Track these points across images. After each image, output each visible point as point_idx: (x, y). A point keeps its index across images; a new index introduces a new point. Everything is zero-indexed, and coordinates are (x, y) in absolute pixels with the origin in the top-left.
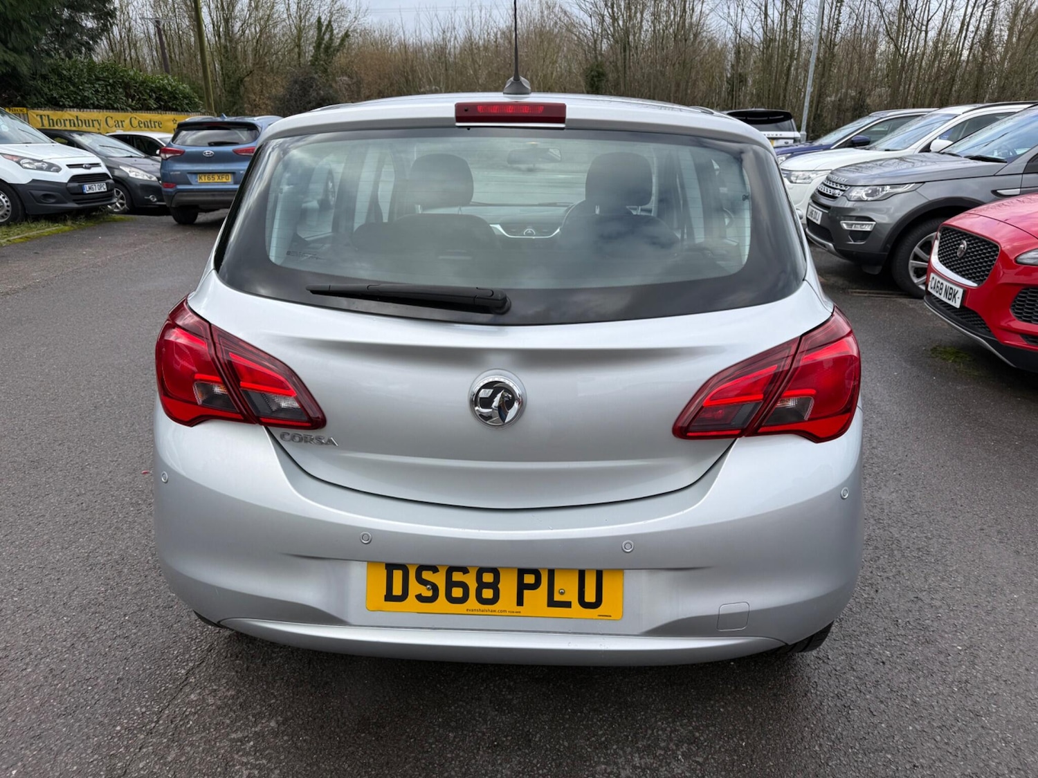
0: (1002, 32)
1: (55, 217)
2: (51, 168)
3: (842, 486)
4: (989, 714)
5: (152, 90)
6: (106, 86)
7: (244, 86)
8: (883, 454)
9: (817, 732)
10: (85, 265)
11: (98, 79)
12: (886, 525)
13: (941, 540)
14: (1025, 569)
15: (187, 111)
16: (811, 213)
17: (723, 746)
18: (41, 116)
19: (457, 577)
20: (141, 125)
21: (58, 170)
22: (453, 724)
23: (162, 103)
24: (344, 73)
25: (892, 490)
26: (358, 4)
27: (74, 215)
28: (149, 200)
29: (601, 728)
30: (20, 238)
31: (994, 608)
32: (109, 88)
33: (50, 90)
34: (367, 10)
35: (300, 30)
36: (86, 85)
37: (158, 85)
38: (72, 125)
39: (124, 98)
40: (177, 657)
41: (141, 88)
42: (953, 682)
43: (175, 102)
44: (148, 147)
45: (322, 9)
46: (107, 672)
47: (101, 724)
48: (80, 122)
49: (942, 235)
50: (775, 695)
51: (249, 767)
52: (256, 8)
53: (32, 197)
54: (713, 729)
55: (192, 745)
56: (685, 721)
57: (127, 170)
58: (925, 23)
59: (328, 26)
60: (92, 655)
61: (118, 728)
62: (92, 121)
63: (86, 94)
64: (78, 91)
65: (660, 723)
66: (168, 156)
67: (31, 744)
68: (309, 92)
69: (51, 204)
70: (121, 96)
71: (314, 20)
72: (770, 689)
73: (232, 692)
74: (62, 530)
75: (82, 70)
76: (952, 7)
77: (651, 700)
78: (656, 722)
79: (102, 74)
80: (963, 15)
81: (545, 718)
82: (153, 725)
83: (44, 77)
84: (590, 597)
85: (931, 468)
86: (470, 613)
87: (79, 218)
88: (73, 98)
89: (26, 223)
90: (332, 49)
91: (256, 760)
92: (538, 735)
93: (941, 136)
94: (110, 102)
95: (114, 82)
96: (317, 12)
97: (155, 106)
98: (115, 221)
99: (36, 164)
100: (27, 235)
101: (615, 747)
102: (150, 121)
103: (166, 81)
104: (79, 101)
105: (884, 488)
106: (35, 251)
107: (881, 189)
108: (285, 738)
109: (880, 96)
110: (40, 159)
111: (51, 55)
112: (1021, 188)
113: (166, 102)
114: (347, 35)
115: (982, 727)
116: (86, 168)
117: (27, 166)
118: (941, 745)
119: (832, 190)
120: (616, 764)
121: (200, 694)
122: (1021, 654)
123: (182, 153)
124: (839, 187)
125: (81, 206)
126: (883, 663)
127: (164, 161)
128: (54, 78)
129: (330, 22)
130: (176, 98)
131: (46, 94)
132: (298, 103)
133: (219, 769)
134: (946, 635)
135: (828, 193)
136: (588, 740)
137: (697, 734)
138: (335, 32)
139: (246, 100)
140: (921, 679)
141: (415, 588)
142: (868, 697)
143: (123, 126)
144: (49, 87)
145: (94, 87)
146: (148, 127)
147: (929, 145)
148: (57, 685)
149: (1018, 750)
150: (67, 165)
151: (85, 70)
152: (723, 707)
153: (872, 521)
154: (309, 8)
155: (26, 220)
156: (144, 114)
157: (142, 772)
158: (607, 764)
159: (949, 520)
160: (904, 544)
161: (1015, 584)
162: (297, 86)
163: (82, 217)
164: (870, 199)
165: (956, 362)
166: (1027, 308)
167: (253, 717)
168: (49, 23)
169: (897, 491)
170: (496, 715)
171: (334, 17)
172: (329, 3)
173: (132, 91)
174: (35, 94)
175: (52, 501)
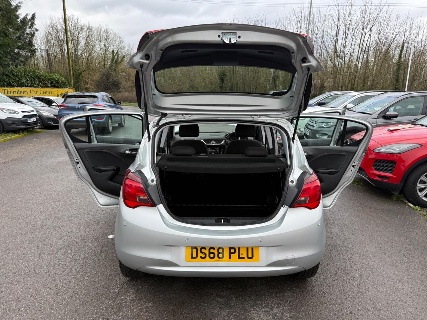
0: (371, 59)
1: (15, 131)
2: (15, 112)
3: (318, 222)
4: (366, 293)
5: (49, 80)
6: (31, 78)
7: (81, 75)
8: (334, 217)
9: (315, 300)
10: (31, 151)
11: (28, 76)
12: (335, 239)
13: (352, 244)
14: (378, 252)
15: (63, 88)
16: (306, 131)
17: (288, 305)
18: (4, 90)
19: (212, 251)
20: (44, 93)
21: (18, 113)
22: (206, 302)
23: (53, 85)
24: (123, 71)
25: (337, 228)
26: (129, 45)
27: (23, 130)
28: (50, 123)
29: (251, 301)
30: (3, 140)
31: (368, 264)
32: (32, 79)
33: (9, 80)
34: (132, 48)
35: (105, 55)
36: (23, 78)
37: (52, 78)
38: (17, 93)
39: (38, 83)
40: (113, 287)
41: (45, 79)
42: (355, 285)
43: (58, 84)
44: (49, 102)
45: (114, 47)
46: (92, 291)
47: (95, 306)
48: (20, 92)
49: (350, 141)
50: (302, 290)
51: (146, 316)
52: (88, 46)
53: (7, 124)
54: (285, 300)
55: (126, 311)
56: (276, 298)
57: (42, 112)
58: (344, 57)
59: (116, 53)
60: (85, 287)
61: (101, 307)
62: (25, 92)
63: (23, 81)
64: (20, 80)
65: (269, 299)
66: (62, 108)
67: (75, 313)
68: (109, 79)
69: (15, 127)
70: (37, 82)
71: (111, 51)
72: (301, 289)
73: (134, 296)
74: (60, 249)
75: (22, 72)
76: (353, 51)
77: (265, 293)
78: (267, 299)
79: (30, 74)
80: (357, 54)
81: (234, 299)
82: (112, 306)
83: (6, 75)
84: (250, 256)
85: (349, 221)
86: (216, 261)
87: (25, 131)
88: (17, 83)
89: (4, 134)
90: (118, 62)
91: (148, 314)
92: (233, 304)
93: (350, 103)
94: (32, 84)
95: (34, 77)
96: (112, 48)
97: (50, 86)
98: (38, 132)
99: (10, 111)
100: (5, 139)
101: (256, 306)
102: (48, 92)
103: (55, 76)
104: (20, 84)
105: (334, 228)
106: (11, 146)
107: (329, 124)
108: (155, 308)
109: (330, 82)
110: (11, 109)
111: (10, 66)
112: (377, 123)
113: (54, 84)
114: (124, 57)
115: (364, 297)
116: (29, 112)
117: (6, 112)
118: (352, 302)
119: (313, 123)
120: (257, 310)
121: (124, 297)
122: (376, 276)
123: (68, 107)
124: (315, 123)
125: (26, 127)
126: (335, 280)
127: (60, 110)
128: (10, 75)
129: (117, 52)
130: (58, 83)
131: (7, 81)
132: (105, 83)
133: (137, 317)
134: (353, 272)
135: (311, 124)
136: (248, 304)
137: (280, 302)
138: (119, 55)
139: (82, 81)
140: (346, 284)
141: (200, 254)
142: (330, 290)
143: (37, 94)
144: (8, 79)
145: (26, 79)
146: (47, 94)
147: (346, 106)
148: (77, 296)
149: (374, 303)
150: (22, 112)
151: (23, 72)
152: (287, 294)
153: (330, 238)
154: (109, 46)
155: (4, 133)
156: (45, 89)
157: (113, 319)
158: (254, 310)
159: (355, 237)
160: (341, 245)
161: (375, 257)
162: (104, 76)
163: (26, 131)
164: (326, 127)
165: (358, 184)
166: (381, 167)
167: (143, 302)
168: (10, 54)
169: (338, 229)
170: (219, 299)
171: (119, 50)
172: (117, 45)
173: (41, 80)
174: (2, 82)
175: (53, 239)
